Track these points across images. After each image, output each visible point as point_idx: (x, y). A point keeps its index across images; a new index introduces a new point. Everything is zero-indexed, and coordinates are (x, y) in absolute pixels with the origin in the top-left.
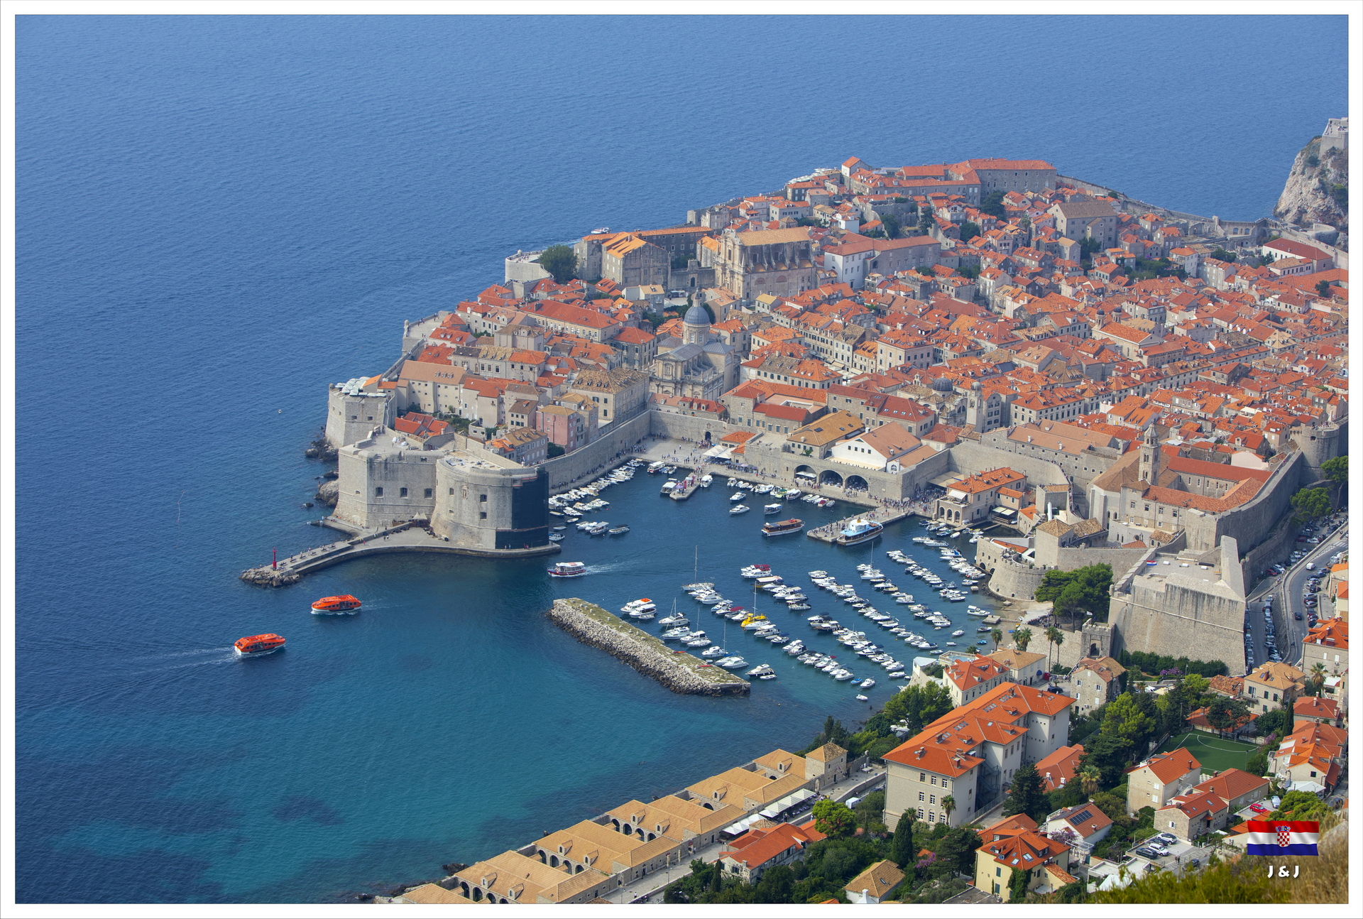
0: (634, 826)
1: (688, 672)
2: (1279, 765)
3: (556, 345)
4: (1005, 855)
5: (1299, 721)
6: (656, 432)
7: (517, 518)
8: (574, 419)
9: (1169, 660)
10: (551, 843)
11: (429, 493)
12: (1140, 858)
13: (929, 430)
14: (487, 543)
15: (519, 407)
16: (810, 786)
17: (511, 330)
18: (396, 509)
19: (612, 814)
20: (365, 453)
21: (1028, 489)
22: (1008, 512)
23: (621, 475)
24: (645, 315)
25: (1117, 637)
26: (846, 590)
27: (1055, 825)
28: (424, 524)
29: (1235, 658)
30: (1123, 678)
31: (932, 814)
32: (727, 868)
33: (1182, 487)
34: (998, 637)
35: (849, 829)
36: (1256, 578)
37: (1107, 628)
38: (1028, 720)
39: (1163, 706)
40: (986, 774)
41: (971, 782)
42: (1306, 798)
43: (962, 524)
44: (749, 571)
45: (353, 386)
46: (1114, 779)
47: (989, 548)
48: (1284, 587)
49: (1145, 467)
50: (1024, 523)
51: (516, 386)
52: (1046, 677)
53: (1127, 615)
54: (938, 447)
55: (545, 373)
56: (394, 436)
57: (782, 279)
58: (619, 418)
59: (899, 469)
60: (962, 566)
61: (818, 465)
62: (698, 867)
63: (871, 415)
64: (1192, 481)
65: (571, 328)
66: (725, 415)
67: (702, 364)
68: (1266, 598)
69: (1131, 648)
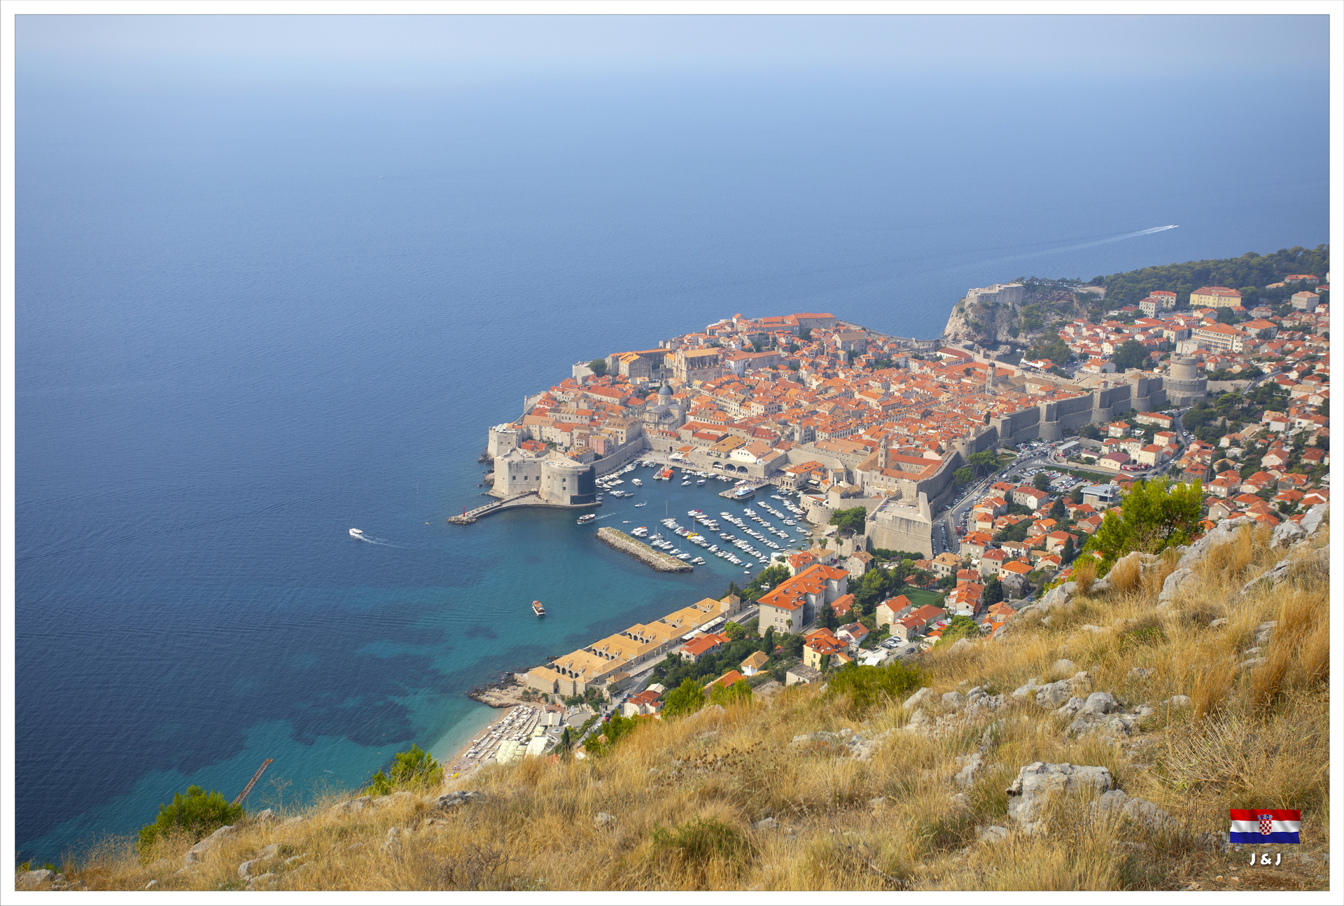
0: (639, 637)
1: (663, 562)
2: (950, 602)
3: (597, 407)
4: (818, 648)
5: (959, 581)
6: (645, 448)
7: (581, 489)
8: (607, 442)
9: (895, 552)
10: (599, 646)
11: (538, 478)
12: (883, 648)
13: (777, 444)
14: (566, 502)
15: (580, 436)
16: (723, 615)
17: (576, 400)
18: (522, 486)
19: (628, 631)
20: (507, 460)
21: (825, 471)
22: (815, 483)
23: (629, 468)
25: (869, 541)
26: (738, 521)
27: (841, 633)
28: (536, 493)
29: (927, 551)
30: (872, 561)
31: (782, 628)
32: (684, 656)
33: (899, 469)
34: (812, 542)
35: (742, 636)
36: (936, 512)
37: (864, 537)
38: (827, 582)
39: (892, 575)
40: (807, 608)
41: (800, 613)
42: (964, 619)
43: (793, 489)
44: (692, 513)
45: (501, 428)
46: (869, 610)
47: (806, 500)
48: (949, 516)
49: (881, 460)
50: (823, 487)
51: (579, 426)
52: (835, 562)
53: (874, 531)
54: (781, 452)
55: (592, 420)
56: (521, 451)
57: (705, 373)
58: (629, 440)
59: (762, 463)
60: (793, 508)
61: (724, 462)
62: (670, 656)
63: (748, 437)
64: (904, 466)
65: (605, 398)
66: (679, 439)
67: (668, 414)
68: (940, 522)
69: (876, 547)
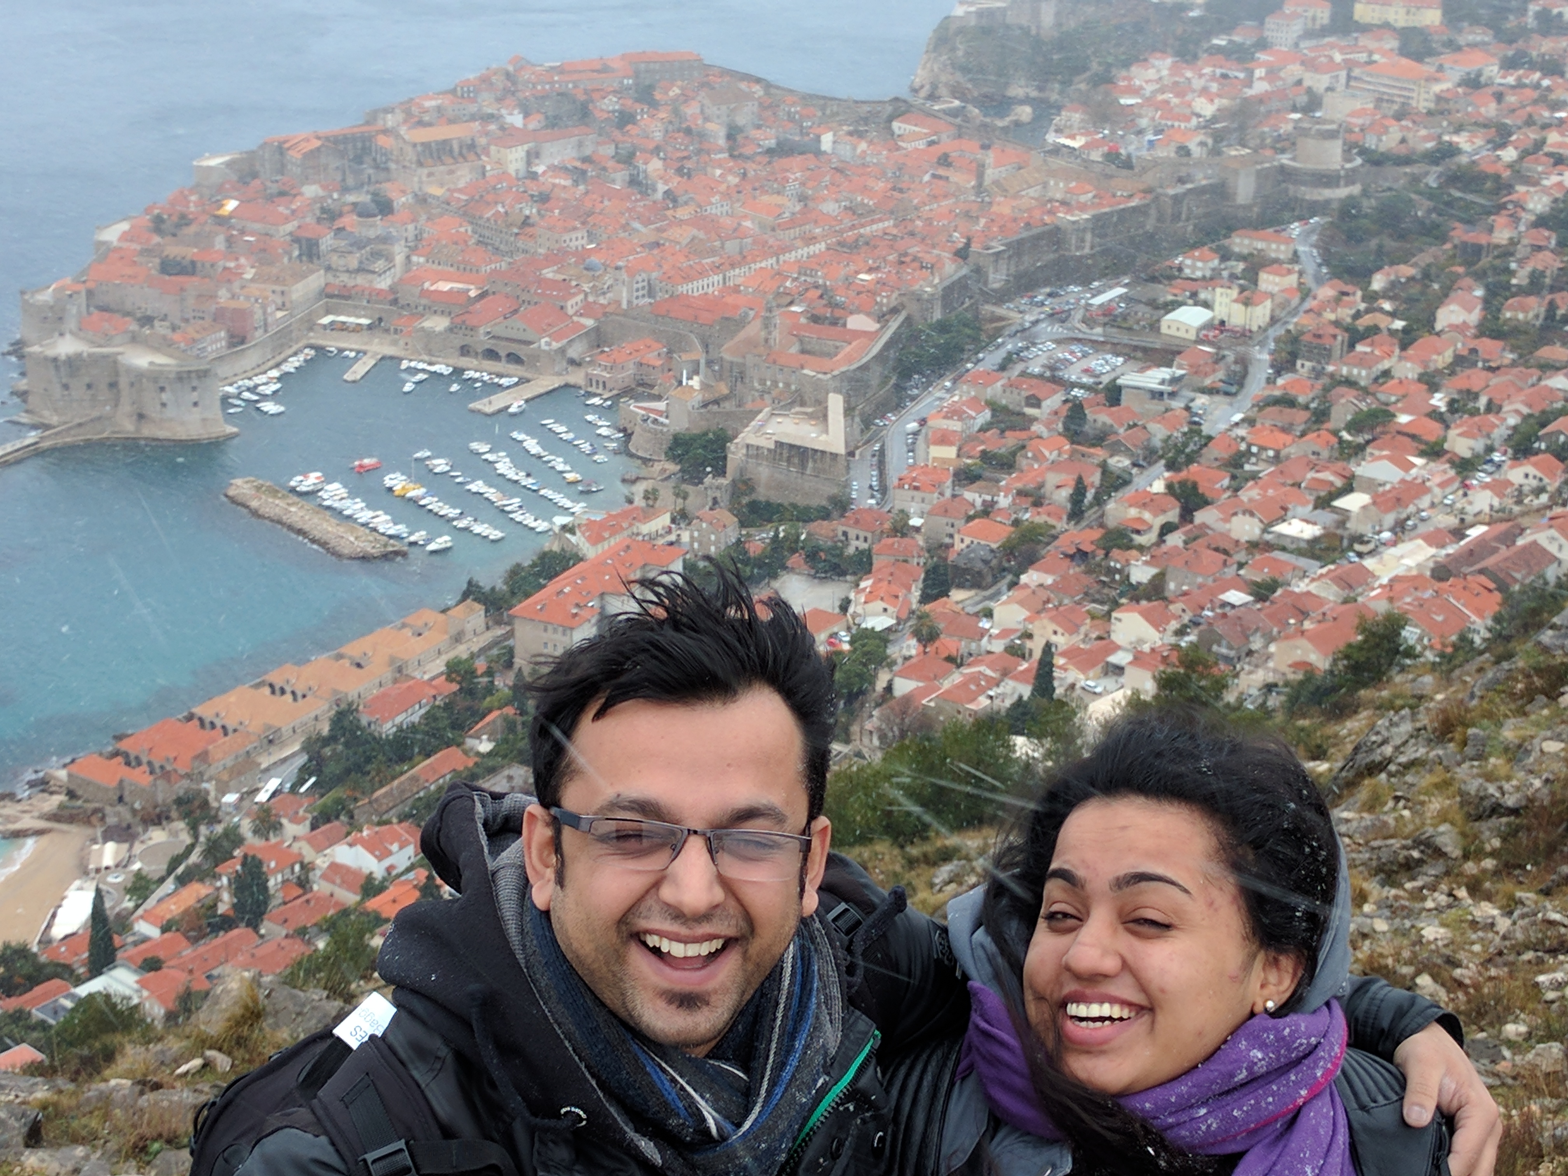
0: (288, 689)
1: (352, 541)
2: (857, 601)
5: (877, 562)
10: (210, 709)
11: (112, 387)
13: (580, 308)
15: (200, 302)
18: (83, 403)
19: (268, 678)
21: (666, 358)
24: (323, 210)
25: (735, 489)
28: (109, 418)
37: (726, 480)
43: (607, 393)
50: (664, 389)
52: (670, 530)
53: (742, 469)
54: (588, 322)
55: (225, 269)
57: (451, 172)
58: (296, 308)
63: (526, 296)
66: (395, 302)
67: (375, 254)
69: (747, 499)
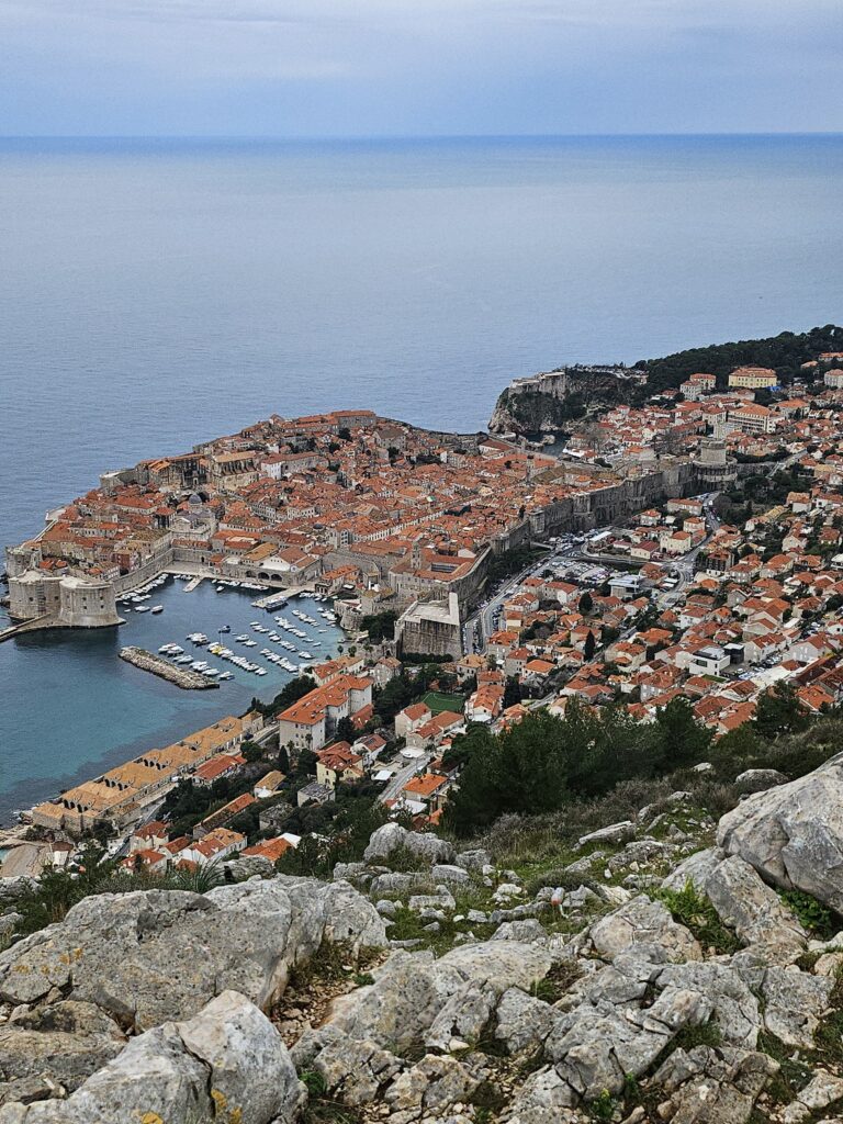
0: (155, 762)
1: (189, 680)
2: (469, 706)
4: (330, 765)
5: (479, 684)
8: (133, 556)
9: (424, 655)
10: (112, 775)
11: (57, 598)
17: (101, 513)
19: (144, 757)
20: (22, 581)
22: (351, 587)
27: (358, 746)
28: (55, 615)
29: (456, 652)
30: (400, 667)
31: (301, 744)
32: (197, 781)
33: (433, 569)
34: (341, 650)
35: (259, 755)
37: (394, 642)
38: (351, 692)
39: (414, 680)
40: (329, 722)
41: (322, 727)
43: (328, 595)
47: (340, 606)
49: (413, 561)
50: (357, 592)
51: (102, 541)
52: (364, 669)
53: (403, 635)
54: (316, 557)
55: (118, 533)
56: (38, 570)
57: (240, 478)
61: (257, 570)
62: (183, 782)
63: (282, 544)
66: (211, 548)
69: (405, 651)
